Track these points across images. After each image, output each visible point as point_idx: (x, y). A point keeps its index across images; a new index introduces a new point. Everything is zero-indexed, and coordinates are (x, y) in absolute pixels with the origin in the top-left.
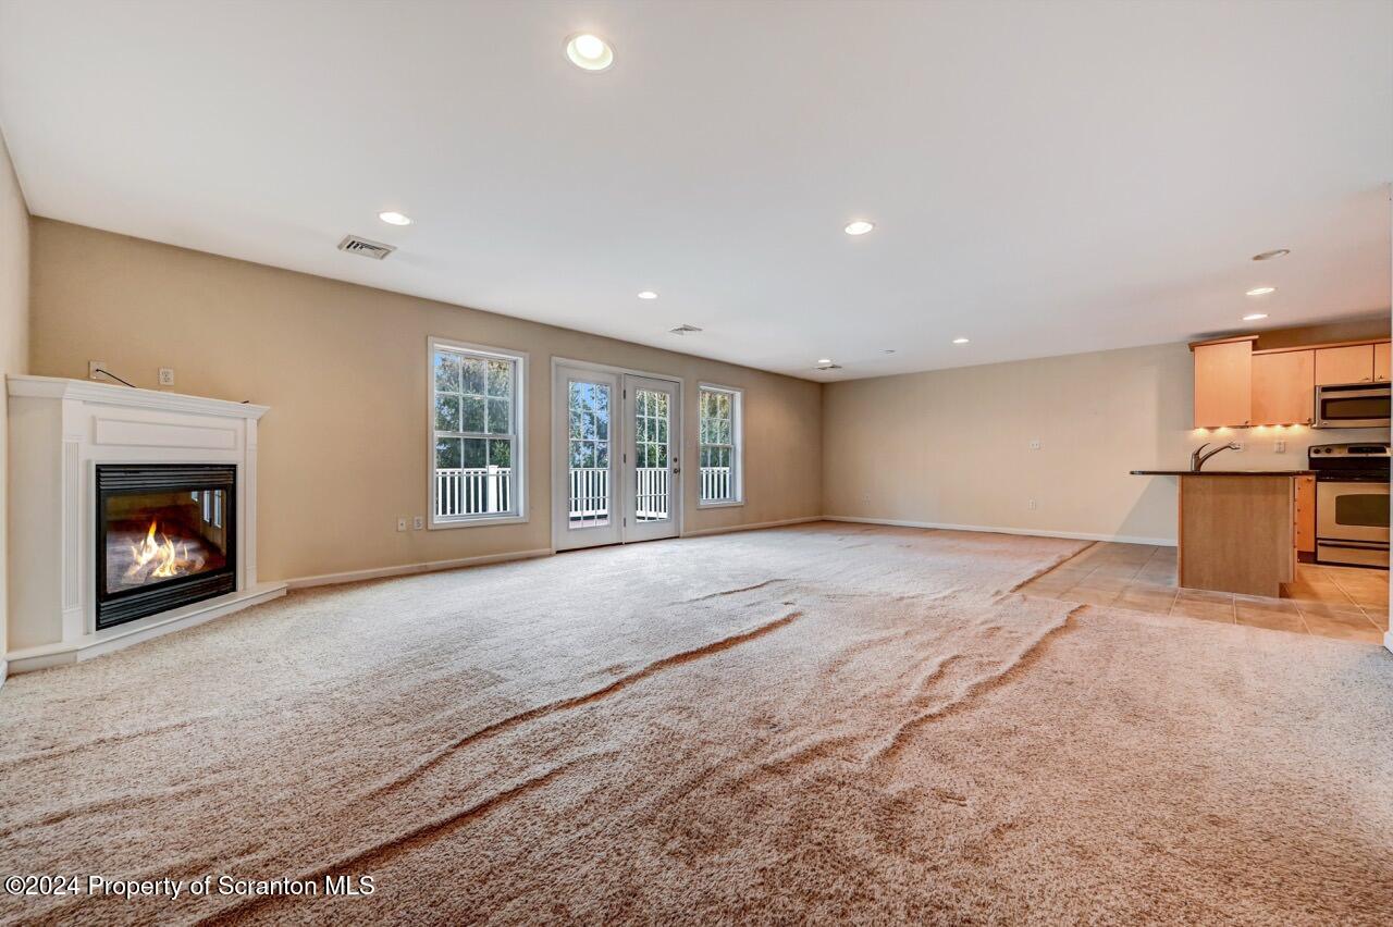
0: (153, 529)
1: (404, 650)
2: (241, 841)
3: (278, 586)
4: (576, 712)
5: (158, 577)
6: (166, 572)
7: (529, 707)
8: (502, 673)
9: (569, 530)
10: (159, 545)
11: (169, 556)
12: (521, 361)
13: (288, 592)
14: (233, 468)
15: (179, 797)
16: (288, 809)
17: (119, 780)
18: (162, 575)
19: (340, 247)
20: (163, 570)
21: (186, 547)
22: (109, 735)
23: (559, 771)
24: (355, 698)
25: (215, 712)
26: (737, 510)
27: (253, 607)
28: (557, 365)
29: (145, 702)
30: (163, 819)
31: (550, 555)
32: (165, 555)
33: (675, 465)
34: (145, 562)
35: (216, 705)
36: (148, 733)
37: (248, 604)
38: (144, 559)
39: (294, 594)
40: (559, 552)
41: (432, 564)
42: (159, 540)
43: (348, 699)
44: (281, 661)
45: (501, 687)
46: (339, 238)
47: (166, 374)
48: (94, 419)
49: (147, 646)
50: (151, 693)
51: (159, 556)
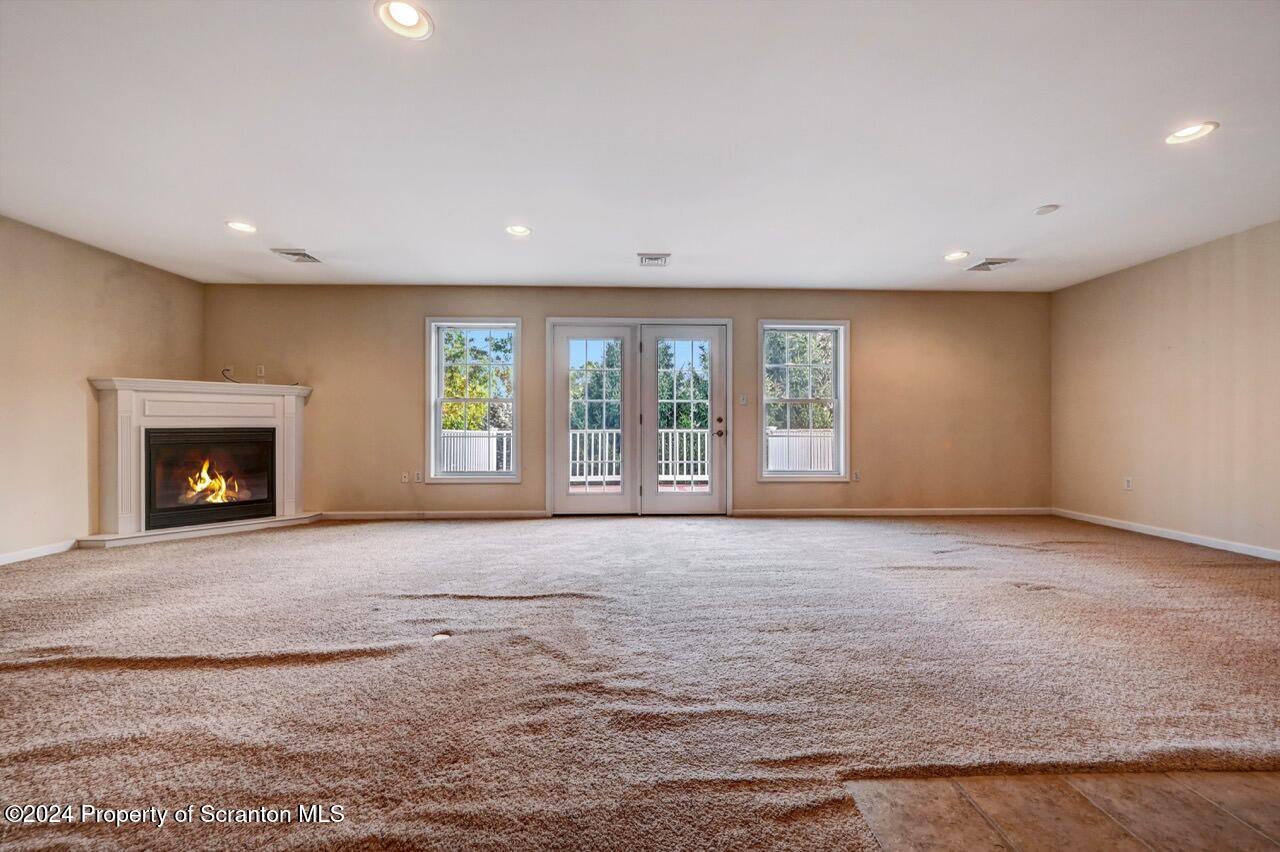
0: (206, 467)
5: (211, 502)
6: (218, 499)
9: (568, 494)
10: (212, 479)
14: (272, 431)
20: (215, 498)
21: (235, 483)
26: (840, 486)
27: (285, 526)
28: (554, 325)
31: (546, 517)
32: (217, 486)
33: (719, 427)
34: (199, 490)
37: (282, 524)
38: (200, 487)
40: (555, 516)
41: (429, 513)
42: (213, 476)
47: (260, 369)
48: (143, 401)
51: (210, 485)
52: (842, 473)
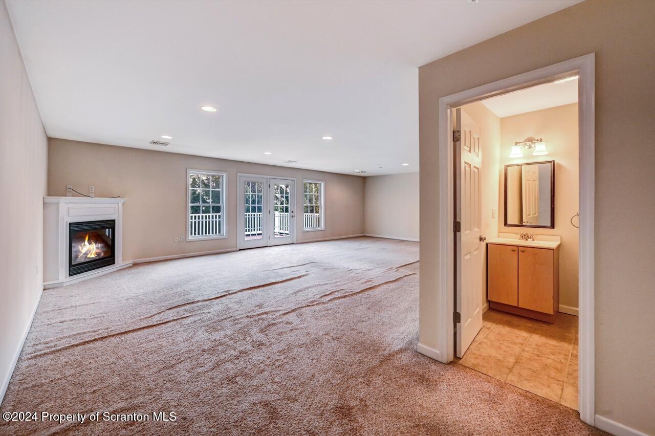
0: (87, 238)
1: (165, 284)
2: (106, 327)
3: (130, 262)
4: (207, 302)
5: (89, 258)
6: (92, 256)
7: (194, 301)
8: (192, 292)
9: (245, 241)
10: (89, 245)
11: (93, 249)
12: (225, 175)
13: (133, 265)
14: (114, 221)
15: (91, 319)
16: (118, 322)
17: (77, 315)
18: (91, 257)
19: (150, 143)
21: (100, 245)
22: (74, 305)
23: (192, 316)
24: (144, 298)
25: (103, 300)
26: (322, 232)
27: (120, 270)
28: (240, 176)
29: (84, 298)
30: (88, 322)
31: (237, 251)
32: (92, 248)
33: (292, 214)
35: (103, 298)
36: (84, 305)
37: (118, 269)
38: (84, 251)
39: (135, 265)
40: (240, 250)
41: (188, 255)
42: (90, 243)
43: (142, 298)
44: (125, 287)
45: (189, 296)
46: (151, 140)
47: (91, 188)
48: (69, 208)
49: (85, 282)
50: (85, 295)
51: (89, 249)
52: (323, 227)
